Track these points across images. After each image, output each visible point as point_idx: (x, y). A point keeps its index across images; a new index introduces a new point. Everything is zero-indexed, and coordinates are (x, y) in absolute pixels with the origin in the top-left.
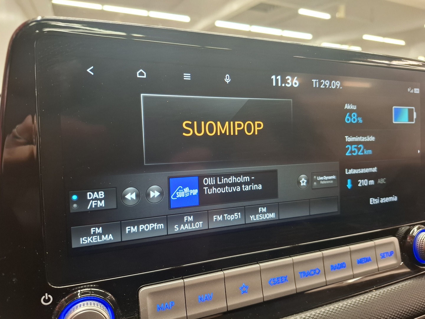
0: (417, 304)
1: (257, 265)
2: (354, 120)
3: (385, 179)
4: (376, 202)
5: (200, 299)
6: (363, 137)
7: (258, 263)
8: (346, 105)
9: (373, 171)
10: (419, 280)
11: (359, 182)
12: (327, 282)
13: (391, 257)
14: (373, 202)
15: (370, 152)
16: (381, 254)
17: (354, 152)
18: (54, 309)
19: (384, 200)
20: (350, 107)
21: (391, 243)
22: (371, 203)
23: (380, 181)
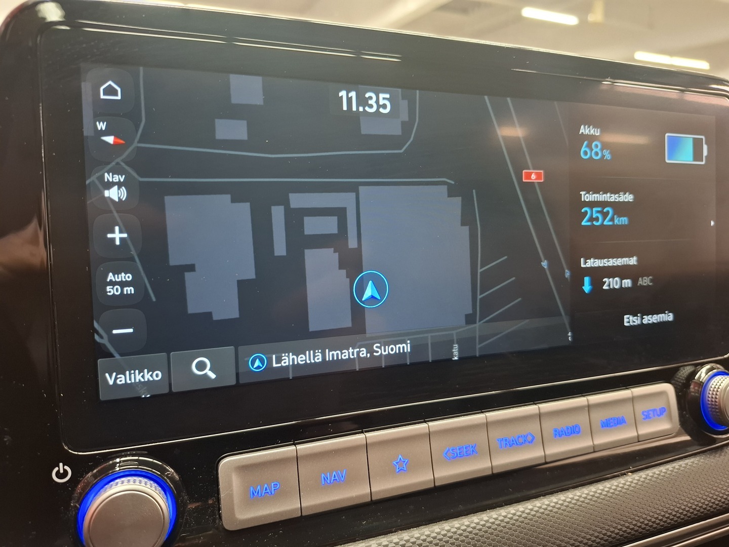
0: (705, 497)
1: (424, 425)
2: (597, 154)
3: (651, 277)
4: (635, 322)
5: (324, 478)
6: (611, 193)
7: (425, 422)
8: (582, 127)
9: (631, 264)
10: (709, 458)
11: (605, 282)
12: (546, 457)
13: (662, 417)
14: (629, 322)
15: (624, 220)
16: (643, 412)
17: (597, 219)
18: (74, 490)
19: (649, 319)
20: (590, 131)
21: (662, 393)
22: (626, 324)
23: (642, 281)
